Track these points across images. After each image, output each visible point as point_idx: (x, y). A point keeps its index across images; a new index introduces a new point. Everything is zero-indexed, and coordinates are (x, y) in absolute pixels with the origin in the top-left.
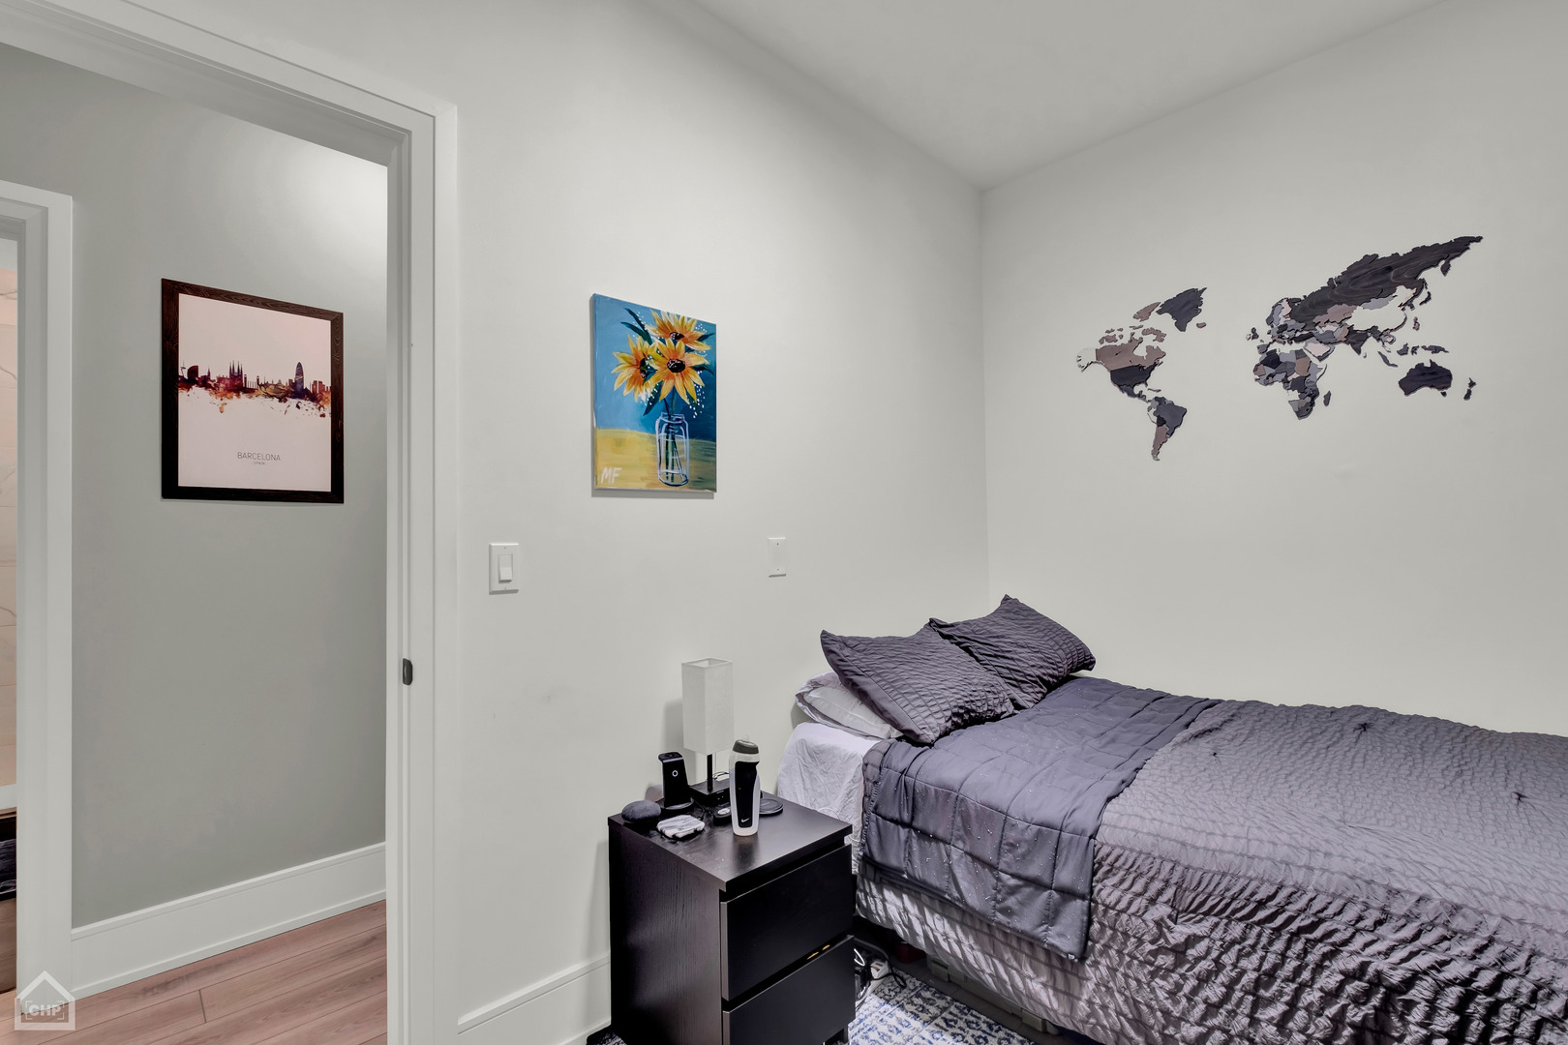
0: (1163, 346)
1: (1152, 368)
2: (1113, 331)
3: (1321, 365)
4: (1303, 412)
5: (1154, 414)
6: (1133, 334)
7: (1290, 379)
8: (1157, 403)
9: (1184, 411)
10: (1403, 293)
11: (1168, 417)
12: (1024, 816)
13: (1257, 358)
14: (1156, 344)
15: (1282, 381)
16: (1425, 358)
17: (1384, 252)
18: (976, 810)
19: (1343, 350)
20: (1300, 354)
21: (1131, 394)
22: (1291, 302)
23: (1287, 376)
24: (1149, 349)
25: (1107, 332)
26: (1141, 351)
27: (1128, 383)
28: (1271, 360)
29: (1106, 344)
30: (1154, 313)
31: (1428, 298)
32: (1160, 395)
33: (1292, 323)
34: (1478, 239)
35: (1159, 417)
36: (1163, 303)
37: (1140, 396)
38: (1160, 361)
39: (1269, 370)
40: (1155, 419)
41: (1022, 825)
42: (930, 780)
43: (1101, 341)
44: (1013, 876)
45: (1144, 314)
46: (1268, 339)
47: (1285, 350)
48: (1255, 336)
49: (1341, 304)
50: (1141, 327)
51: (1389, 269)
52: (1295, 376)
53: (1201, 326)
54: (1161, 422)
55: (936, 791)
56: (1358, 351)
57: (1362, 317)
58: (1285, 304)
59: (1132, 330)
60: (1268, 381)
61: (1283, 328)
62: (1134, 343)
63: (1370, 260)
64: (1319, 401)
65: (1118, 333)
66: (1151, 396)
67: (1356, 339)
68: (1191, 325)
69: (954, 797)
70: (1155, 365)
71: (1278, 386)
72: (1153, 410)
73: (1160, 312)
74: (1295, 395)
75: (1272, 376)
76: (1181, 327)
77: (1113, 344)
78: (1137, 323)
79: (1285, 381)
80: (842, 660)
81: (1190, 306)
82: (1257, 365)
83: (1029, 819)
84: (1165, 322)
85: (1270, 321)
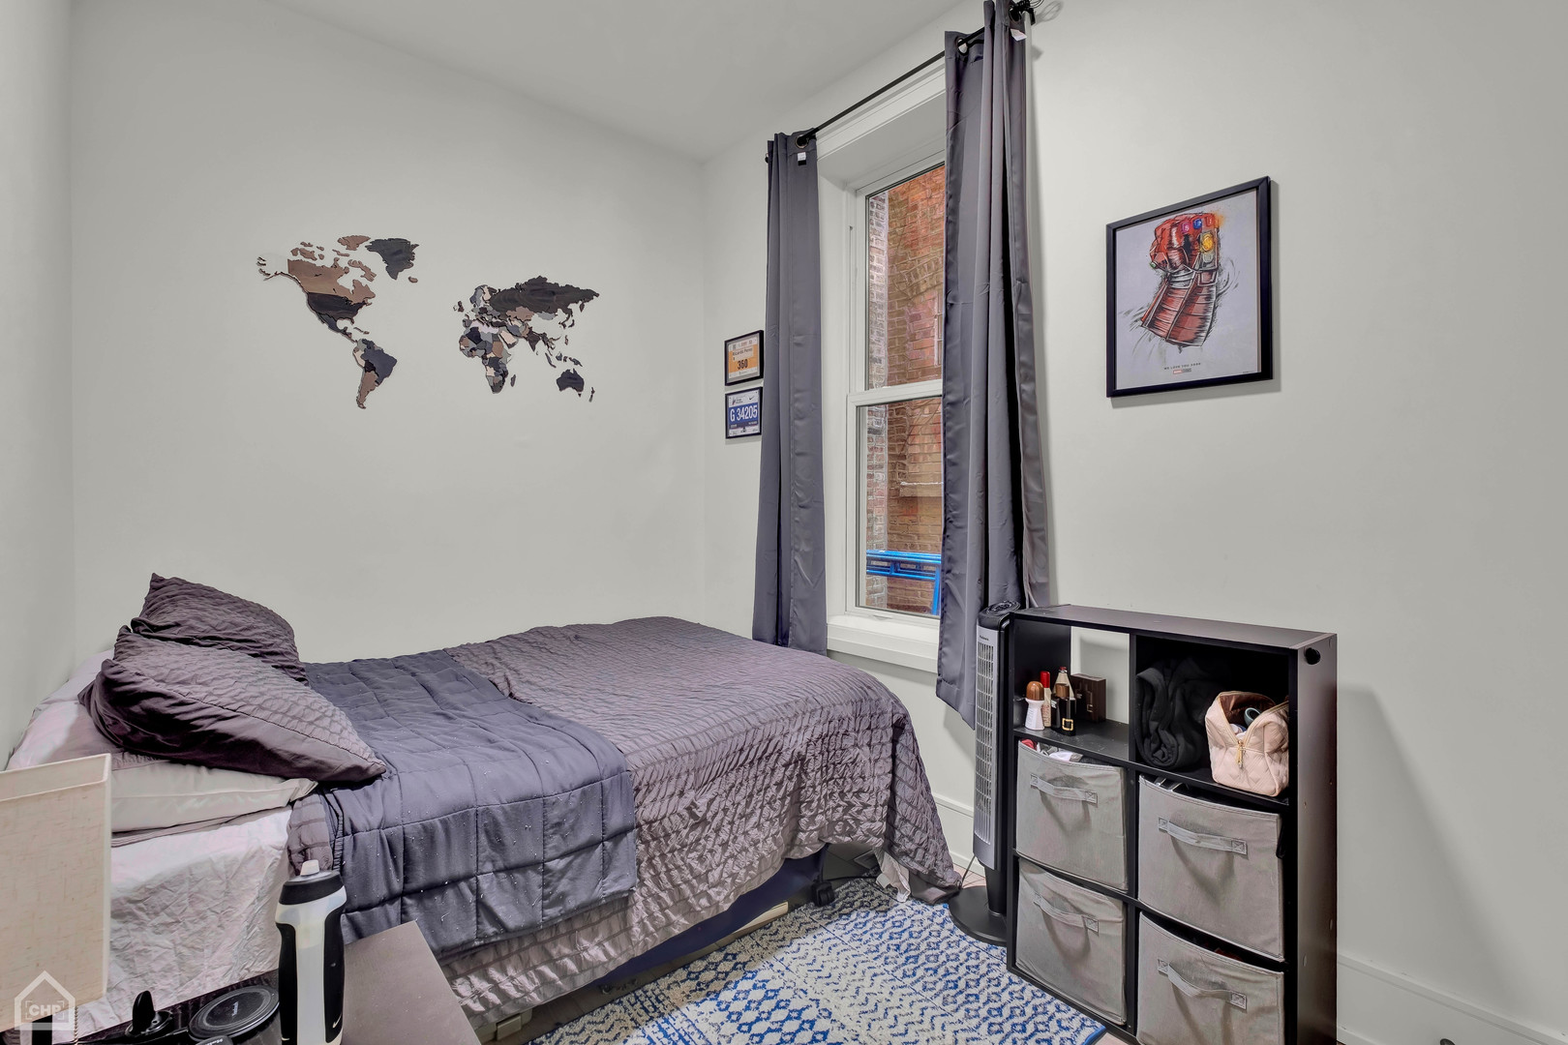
0: (373, 286)
1: (360, 305)
2: (310, 245)
3: (510, 351)
4: (496, 387)
5: (362, 357)
6: (336, 260)
7: (488, 356)
8: (365, 346)
9: (393, 361)
10: (561, 315)
11: (377, 365)
12: (562, 787)
13: (462, 331)
14: (364, 282)
15: (482, 357)
16: (570, 366)
17: (551, 280)
18: (505, 813)
19: (523, 344)
20: (495, 337)
21: (333, 327)
22: (491, 290)
23: (486, 354)
24: (356, 283)
25: (303, 244)
26: (346, 282)
27: (331, 313)
28: (474, 335)
29: (299, 257)
30: (362, 247)
31: (573, 325)
32: (368, 338)
33: (490, 308)
34: (597, 295)
35: (367, 362)
36: (372, 240)
37: (344, 332)
38: (369, 301)
39: (472, 345)
40: (363, 363)
41: (563, 797)
42: (427, 812)
43: (294, 252)
44: (562, 857)
45: (352, 242)
46: (472, 316)
47: (485, 330)
48: (461, 309)
49: (525, 307)
50: (347, 255)
51: (554, 293)
52: (492, 355)
53: (412, 280)
54: (369, 367)
55: (441, 821)
56: (534, 348)
57: (538, 323)
58: (486, 290)
59: (335, 255)
60: (471, 353)
61: (483, 310)
62: (336, 271)
63: (540, 281)
64: (508, 380)
65: (317, 253)
66: (357, 336)
67: (533, 338)
68: (404, 275)
69: (473, 814)
70: (364, 303)
71: (478, 360)
72: (361, 352)
73: (370, 248)
74: (491, 371)
75: (474, 349)
76: (393, 274)
77: (310, 261)
78: (343, 249)
79: (484, 358)
80: (182, 704)
81: (401, 256)
82: (462, 337)
83: (568, 787)
84: (376, 262)
85: (473, 300)
